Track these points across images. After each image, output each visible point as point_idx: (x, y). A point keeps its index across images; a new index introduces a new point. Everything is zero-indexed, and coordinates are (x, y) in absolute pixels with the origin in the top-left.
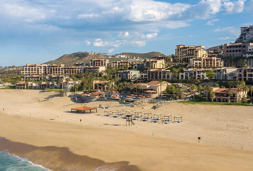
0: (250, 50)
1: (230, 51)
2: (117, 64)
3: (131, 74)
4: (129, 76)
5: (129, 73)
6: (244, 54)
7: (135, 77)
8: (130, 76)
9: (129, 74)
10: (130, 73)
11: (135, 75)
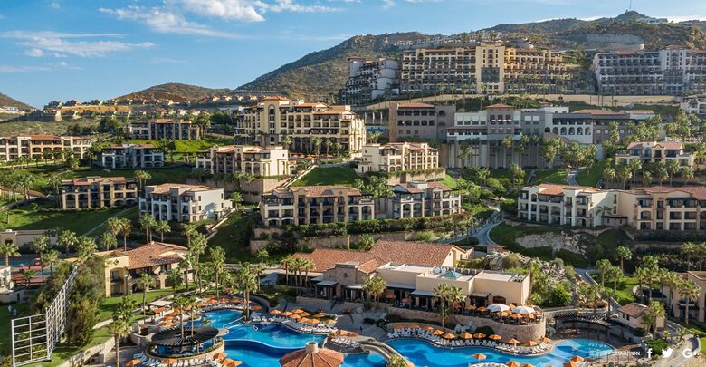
0: (460, 123)
1: (408, 123)
2: (19, 147)
3: (200, 203)
4: (194, 212)
5: (194, 201)
6: (448, 134)
7: (212, 211)
8: (197, 209)
9: (192, 204)
10: (196, 198)
11: (212, 206)
